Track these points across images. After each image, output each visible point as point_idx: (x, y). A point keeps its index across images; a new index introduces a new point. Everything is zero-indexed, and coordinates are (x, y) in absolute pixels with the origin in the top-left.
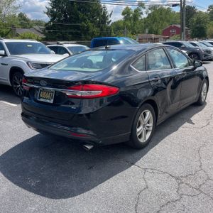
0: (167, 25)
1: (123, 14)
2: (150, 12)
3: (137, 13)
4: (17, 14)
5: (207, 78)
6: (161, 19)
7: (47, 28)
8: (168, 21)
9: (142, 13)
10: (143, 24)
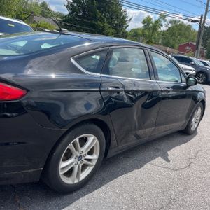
0: (184, 41)
1: (144, 22)
2: (170, 25)
3: (157, 24)
4: (40, 3)
5: (203, 102)
6: (180, 34)
7: (64, 21)
8: (186, 38)
9: (162, 25)
10: (161, 36)
